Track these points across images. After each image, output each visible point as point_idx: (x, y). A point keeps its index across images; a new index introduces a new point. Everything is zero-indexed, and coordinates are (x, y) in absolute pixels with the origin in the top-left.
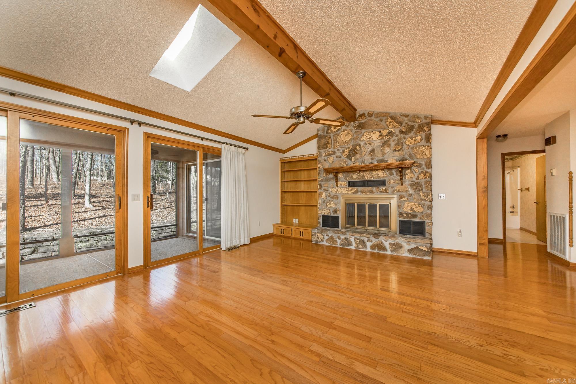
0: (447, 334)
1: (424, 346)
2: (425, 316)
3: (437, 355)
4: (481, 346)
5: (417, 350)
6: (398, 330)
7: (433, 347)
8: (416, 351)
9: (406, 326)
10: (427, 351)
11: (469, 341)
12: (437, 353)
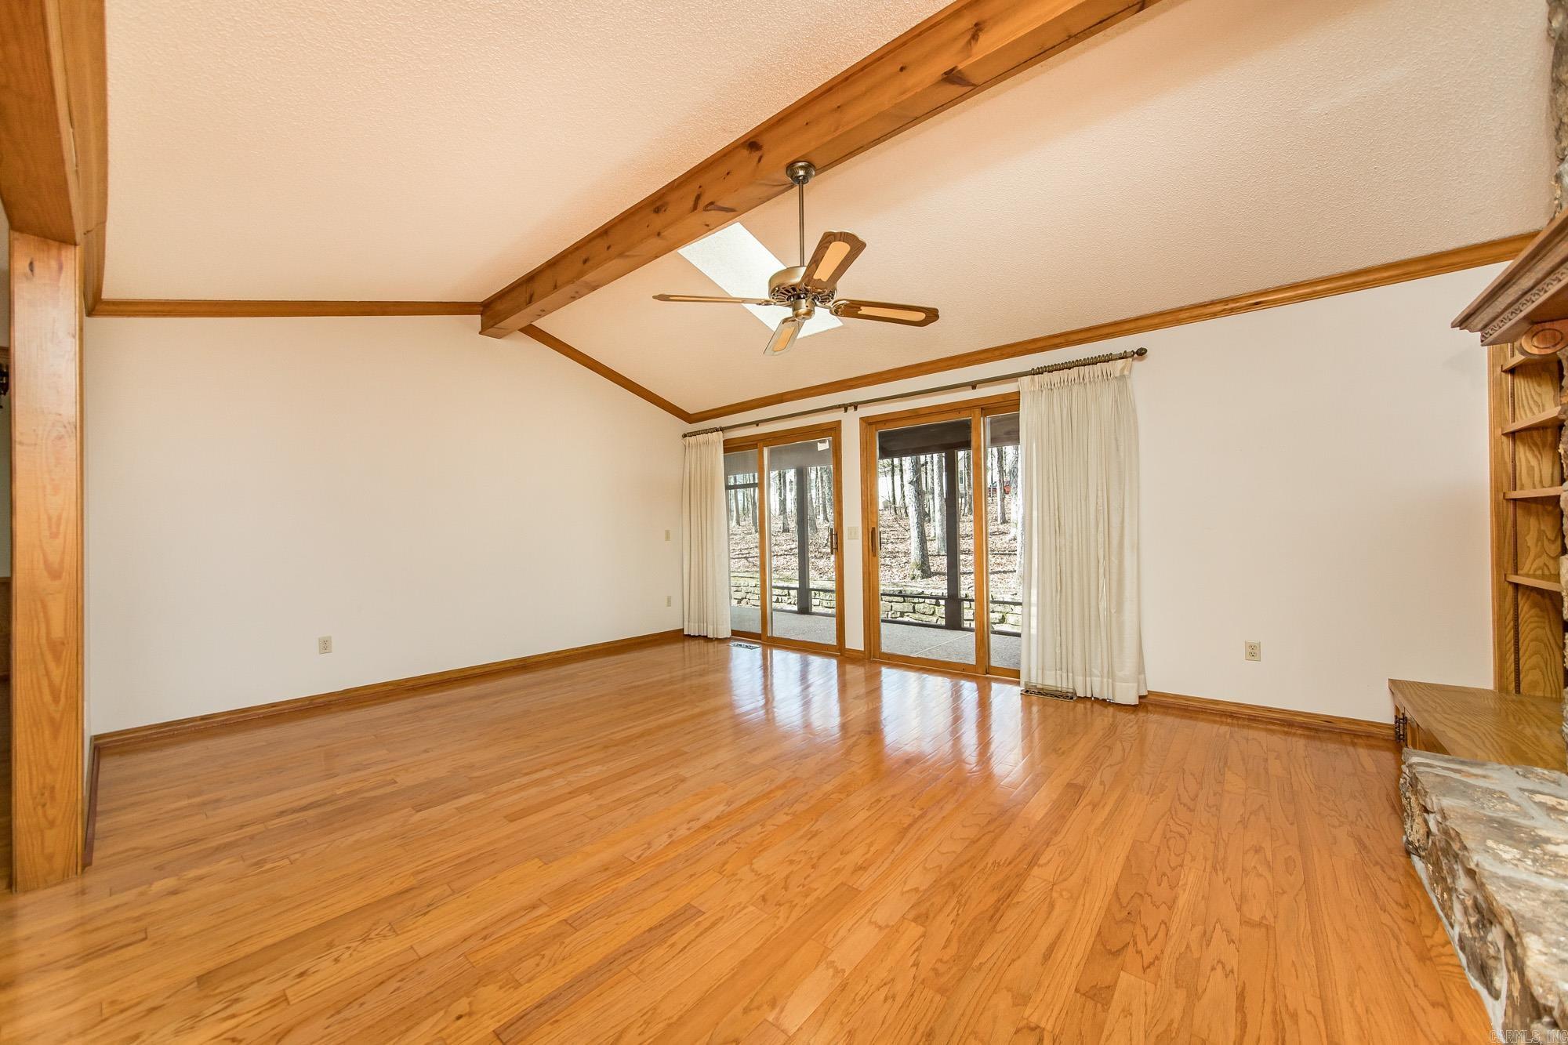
0: (398, 935)
1: (421, 876)
2: (485, 938)
3: (391, 880)
4: (301, 975)
5: (430, 861)
6: (493, 862)
7: (405, 886)
8: (429, 858)
9: (492, 879)
10: (411, 871)
11: (337, 960)
12: (392, 883)
